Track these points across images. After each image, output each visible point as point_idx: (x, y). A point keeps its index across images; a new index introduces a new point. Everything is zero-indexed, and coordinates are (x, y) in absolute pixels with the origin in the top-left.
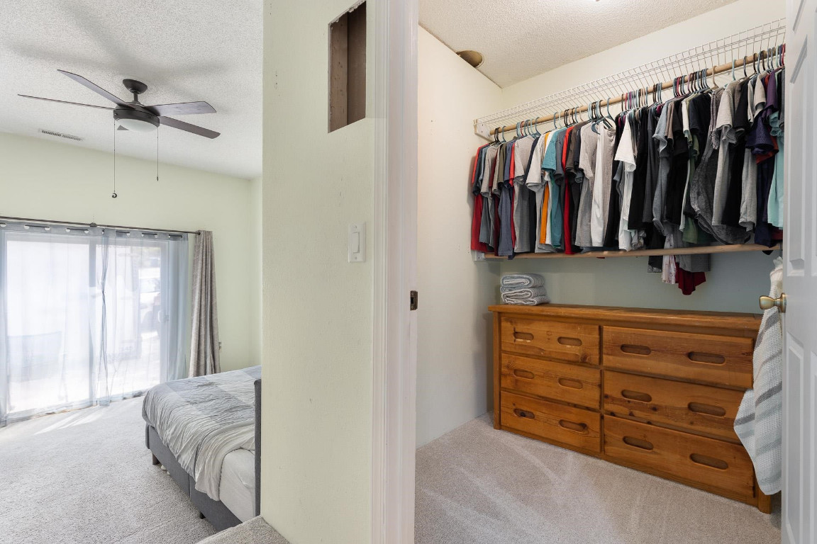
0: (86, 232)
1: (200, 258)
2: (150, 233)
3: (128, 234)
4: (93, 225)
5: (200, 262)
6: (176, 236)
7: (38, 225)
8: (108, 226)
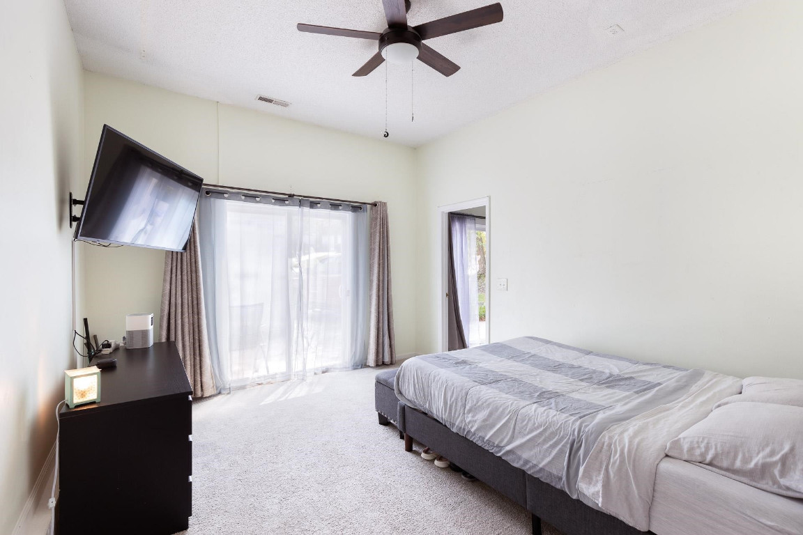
0: (287, 202)
1: (378, 231)
2: (335, 205)
3: (319, 205)
4: (291, 196)
5: (378, 234)
6: (356, 207)
7: (251, 195)
8: (304, 197)
